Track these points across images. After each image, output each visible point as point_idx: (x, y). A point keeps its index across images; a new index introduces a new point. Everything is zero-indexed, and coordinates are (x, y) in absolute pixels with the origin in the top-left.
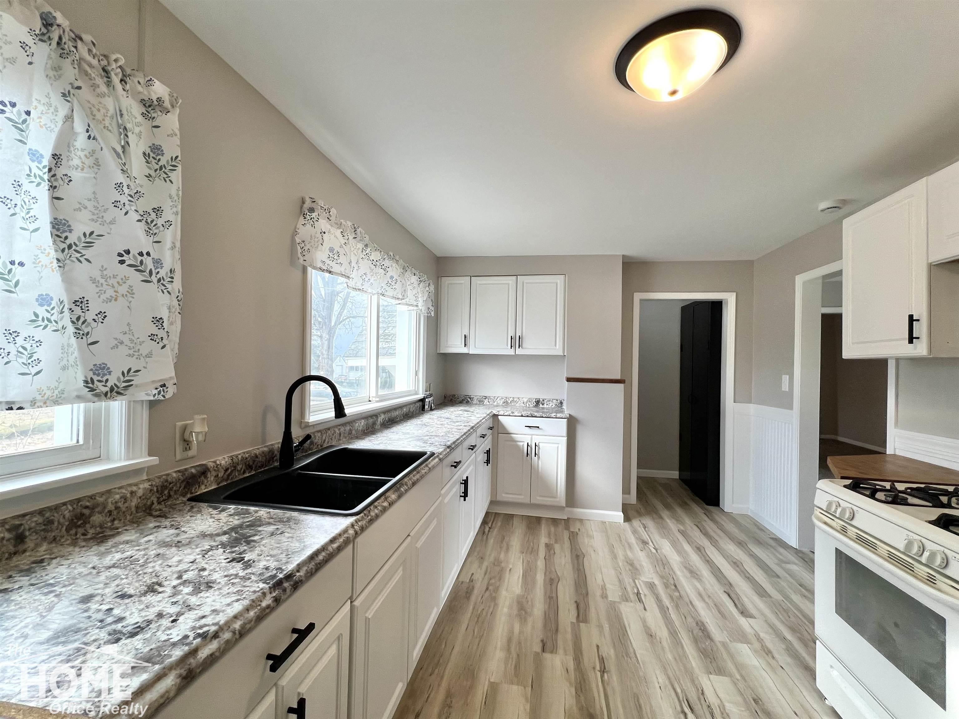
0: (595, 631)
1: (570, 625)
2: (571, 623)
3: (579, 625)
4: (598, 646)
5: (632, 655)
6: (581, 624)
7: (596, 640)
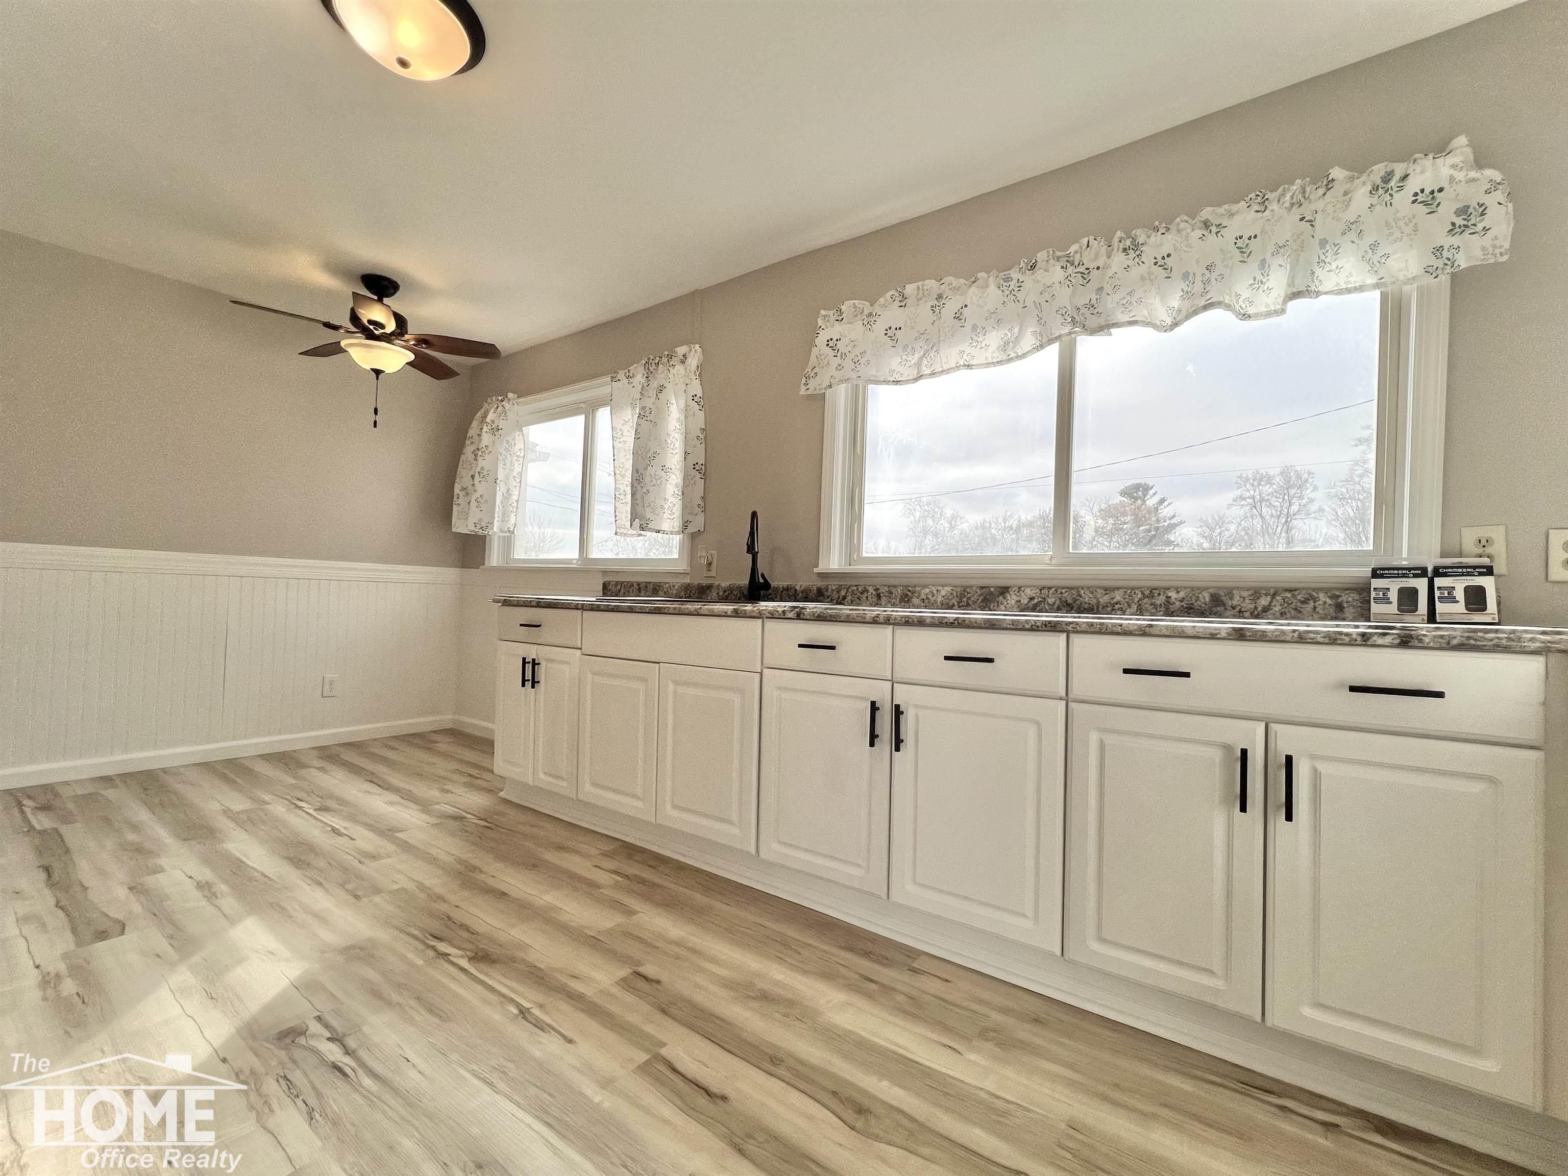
0: (606, 1064)
1: (661, 1037)
2: (665, 1045)
3: (646, 1050)
4: (570, 1041)
5: (494, 1078)
6: (645, 1057)
7: (585, 1048)
